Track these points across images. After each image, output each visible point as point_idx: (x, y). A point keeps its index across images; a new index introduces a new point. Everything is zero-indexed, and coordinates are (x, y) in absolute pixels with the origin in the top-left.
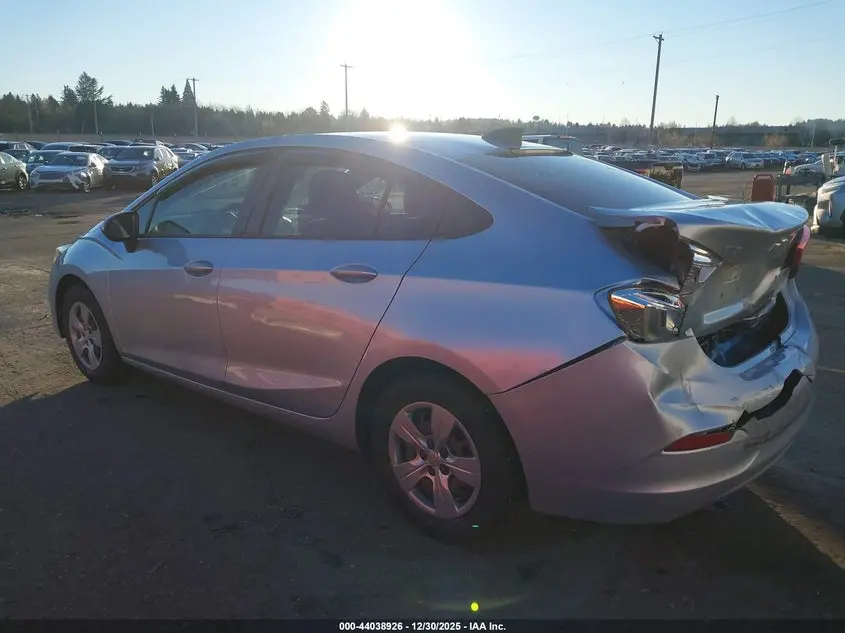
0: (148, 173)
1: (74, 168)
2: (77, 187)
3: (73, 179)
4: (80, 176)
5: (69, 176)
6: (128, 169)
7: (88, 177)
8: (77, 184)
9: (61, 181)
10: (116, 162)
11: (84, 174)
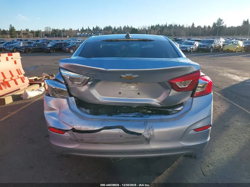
0: (210, 47)
1: (190, 46)
2: (189, 51)
3: (188, 49)
4: (190, 48)
5: (187, 48)
6: (204, 46)
7: (193, 48)
8: (189, 50)
9: (185, 49)
10: (202, 44)
11: (192, 48)
